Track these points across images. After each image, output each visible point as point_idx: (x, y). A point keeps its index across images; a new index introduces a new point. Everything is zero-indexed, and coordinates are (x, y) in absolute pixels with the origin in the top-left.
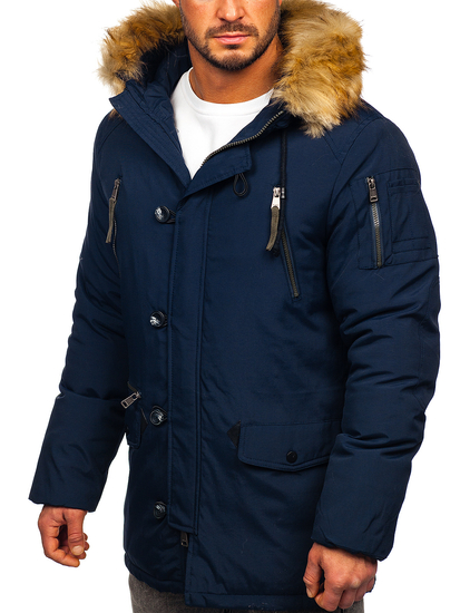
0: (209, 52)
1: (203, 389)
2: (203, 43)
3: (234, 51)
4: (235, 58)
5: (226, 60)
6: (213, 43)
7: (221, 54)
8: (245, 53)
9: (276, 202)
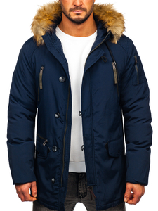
0: (70, 16)
2: (68, 13)
9: (114, 67)
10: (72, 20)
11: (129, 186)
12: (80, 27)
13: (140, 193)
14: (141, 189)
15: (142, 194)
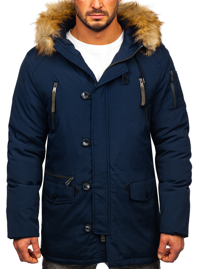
0: (87, 22)
1: (111, 169)
2: (85, 18)
3: (98, 22)
4: (98, 25)
5: (94, 26)
6: (89, 18)
7: (92, 23)
8: (103, 23)
9: (142, 85)
10: (89, 27)
11: (164, 237)
12: (99, 35)
13: (179, 247)
14: (180, 242)
15: (181, 249)
